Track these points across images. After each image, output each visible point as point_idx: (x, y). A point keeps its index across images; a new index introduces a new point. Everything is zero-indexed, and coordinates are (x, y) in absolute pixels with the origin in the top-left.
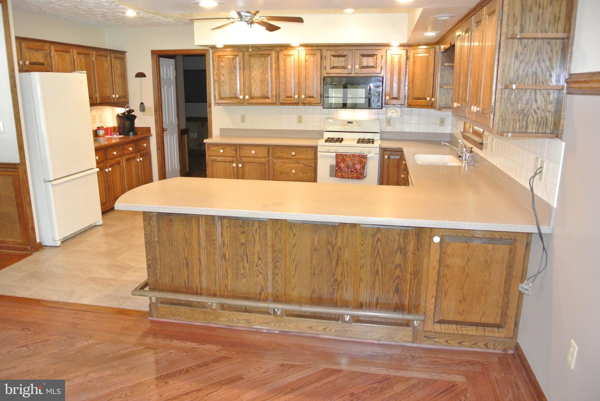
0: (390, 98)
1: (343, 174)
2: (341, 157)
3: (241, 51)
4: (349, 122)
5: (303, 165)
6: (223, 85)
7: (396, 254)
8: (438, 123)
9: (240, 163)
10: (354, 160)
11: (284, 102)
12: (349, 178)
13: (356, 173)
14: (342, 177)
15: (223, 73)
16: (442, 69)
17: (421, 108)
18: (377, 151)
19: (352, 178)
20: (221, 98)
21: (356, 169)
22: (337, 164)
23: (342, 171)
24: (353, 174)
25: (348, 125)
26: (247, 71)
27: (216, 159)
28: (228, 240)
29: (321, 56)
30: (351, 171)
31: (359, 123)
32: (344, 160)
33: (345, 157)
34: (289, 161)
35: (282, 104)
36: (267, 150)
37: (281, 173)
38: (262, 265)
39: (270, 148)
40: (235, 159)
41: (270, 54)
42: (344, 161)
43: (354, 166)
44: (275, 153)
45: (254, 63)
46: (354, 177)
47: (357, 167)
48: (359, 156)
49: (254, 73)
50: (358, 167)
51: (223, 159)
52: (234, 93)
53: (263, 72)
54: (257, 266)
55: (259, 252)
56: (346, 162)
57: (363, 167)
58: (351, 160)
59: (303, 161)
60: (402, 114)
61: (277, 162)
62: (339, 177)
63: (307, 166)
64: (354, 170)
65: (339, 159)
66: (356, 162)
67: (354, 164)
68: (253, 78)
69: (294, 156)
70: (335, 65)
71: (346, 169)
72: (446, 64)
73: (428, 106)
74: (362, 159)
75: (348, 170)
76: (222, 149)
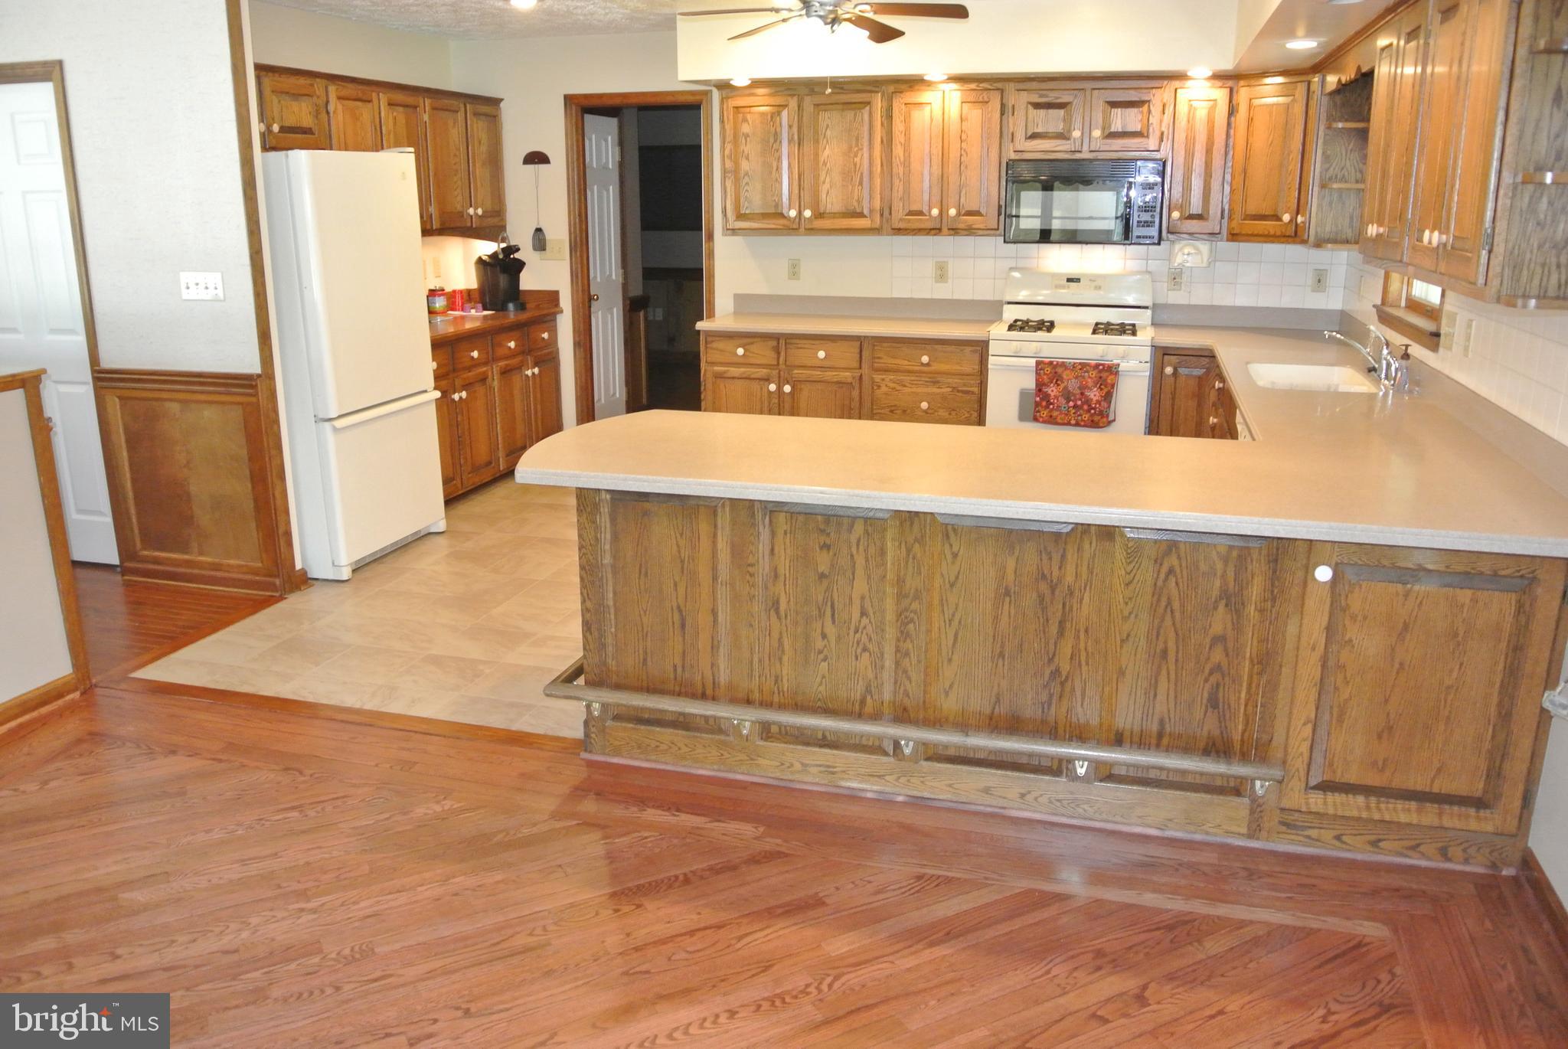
0: (1181, 215)
1: (1055, 414)
2: (1048, 369)
3: (794, 95)
4: (1069, 280)
5: (949, 389)
6: (747, 184)
7: (1215, 608)
8: (1310, 282)
9: (788, 383)
10: (1084, 377)
11: (902, 225)
12: (1068, 424)
13: (1088, 411)
14: (1051, 421)
15: (746, 152)
16: (1328, 137)
17: (1266, 242)
18: (1146, 354)
19: (1077, 424)
20: (740, 217)
21: (1088, 401)
22: (1040, 387)
23: (1051, 407)
24: (1080, 415)
25: (1068, 287)
26: (808, 147)
27: (725, 372)
28: (787, 565)
29: (1003, 106)
30: (1075, 407)
31: (1097, 281)
32: (1056, 378)
33: (1059, 370)
34: (913, 378)
35: (899, 231)
36: (858, 351)
37: (893, 408)
38: (869, 628)
39: (865, 346)
40: (775, 372)
41: (869, 103)
42: (1057, 380)
43: (1082, 394)
44: (879, 358)
45: (828, 126)
46: (1082, 420)
47: (1092, 396)
48: (1097, 366)
49: (827, 152)
50: (1094, 395)
51: (744, 373)
52: (774, 204)
53: (850, 148)
54: (856, 631)
55: (863, 598)
56: (1063, 382)
57: (1108, 397)
58: (1076, 378)
59: (950, 380)
60: (1213, 259)
61: (883, 380)
62: (1044, 422)
63: (958, 391)
64: (1083, 404)
65: (1045, 374)
66: (1090, 383)
67: (1083, 388)
68: (825, 164)
69: (928, 365)
70: (1040, 130)
71: (1062, 401)
72: (1340, 125)
73: (1284, 236)
74: (1104, 375)
75: (1068, 402)
76: (743, 346)
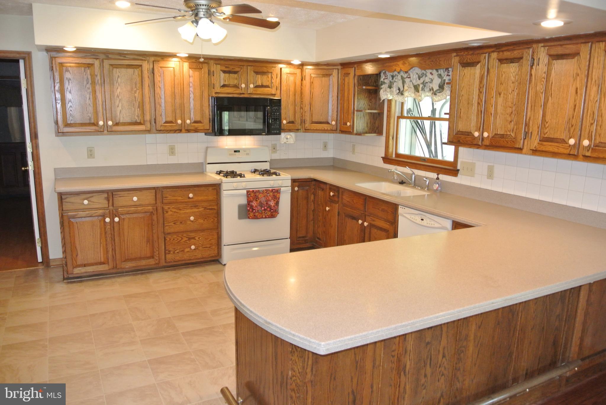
0: (287, 122)
1: (257, 214)
2: (252, 194)
3: (98, 59)
4: (235, 151)
5: (203, 209)
6: (71, 106)
8: (322, 147)
9: (116, 216)
10: (267, 196)
11: (162, 128)
12: (262, 218)
13: (270, 211)
14: (255, 217)
15: (69, 89)
16: (359, 92)
17: (322, 133)
18: (289, 183)
19: (266, 218)
20: (67, 125)
21: (270, 207)
22: (249, 202)
23: (254, 211)
24: (267, 213)
25: (235, 154)
26: (107, 87)
27: (76, 215)
29: (209, 71)
30: (265, 210)
31: (247, 151)
32: (256, 198)
33: (257, 194)
34: (184, 206)
35: (160, 131)
36: (154, 194)
37: (175, 222)
39: (158, 191)
40: (107, 211)
41: (141, 66)
42: (256, 199)
43: (267, 203)
44: (166, 197)
45: (119, 77)
46: (267, 215)
47: (271, 204)
48: (272, 190)
49: (119, 90)
50: (272, 203)
51: (88, 214)
52: (88, 118)
53: (132, 89)
56: (259, 199)
57: (277, 203)
58: (264, 197)
59: (203, 204)
60: (297, 139)
61: (169, 208)
62: (252, 218)
63: (207, 209)
64: (267, 208)
65: (251, 197)
66: (270, 199)
67: (267, 201)
68: (118, 96)
69: (192, 198)
70: (226, 83)
71: (259, 207)
72: (364, 87)
73: (333, 130)
74: (276, 194)
75: (262, 208)
76: (86, 199)
